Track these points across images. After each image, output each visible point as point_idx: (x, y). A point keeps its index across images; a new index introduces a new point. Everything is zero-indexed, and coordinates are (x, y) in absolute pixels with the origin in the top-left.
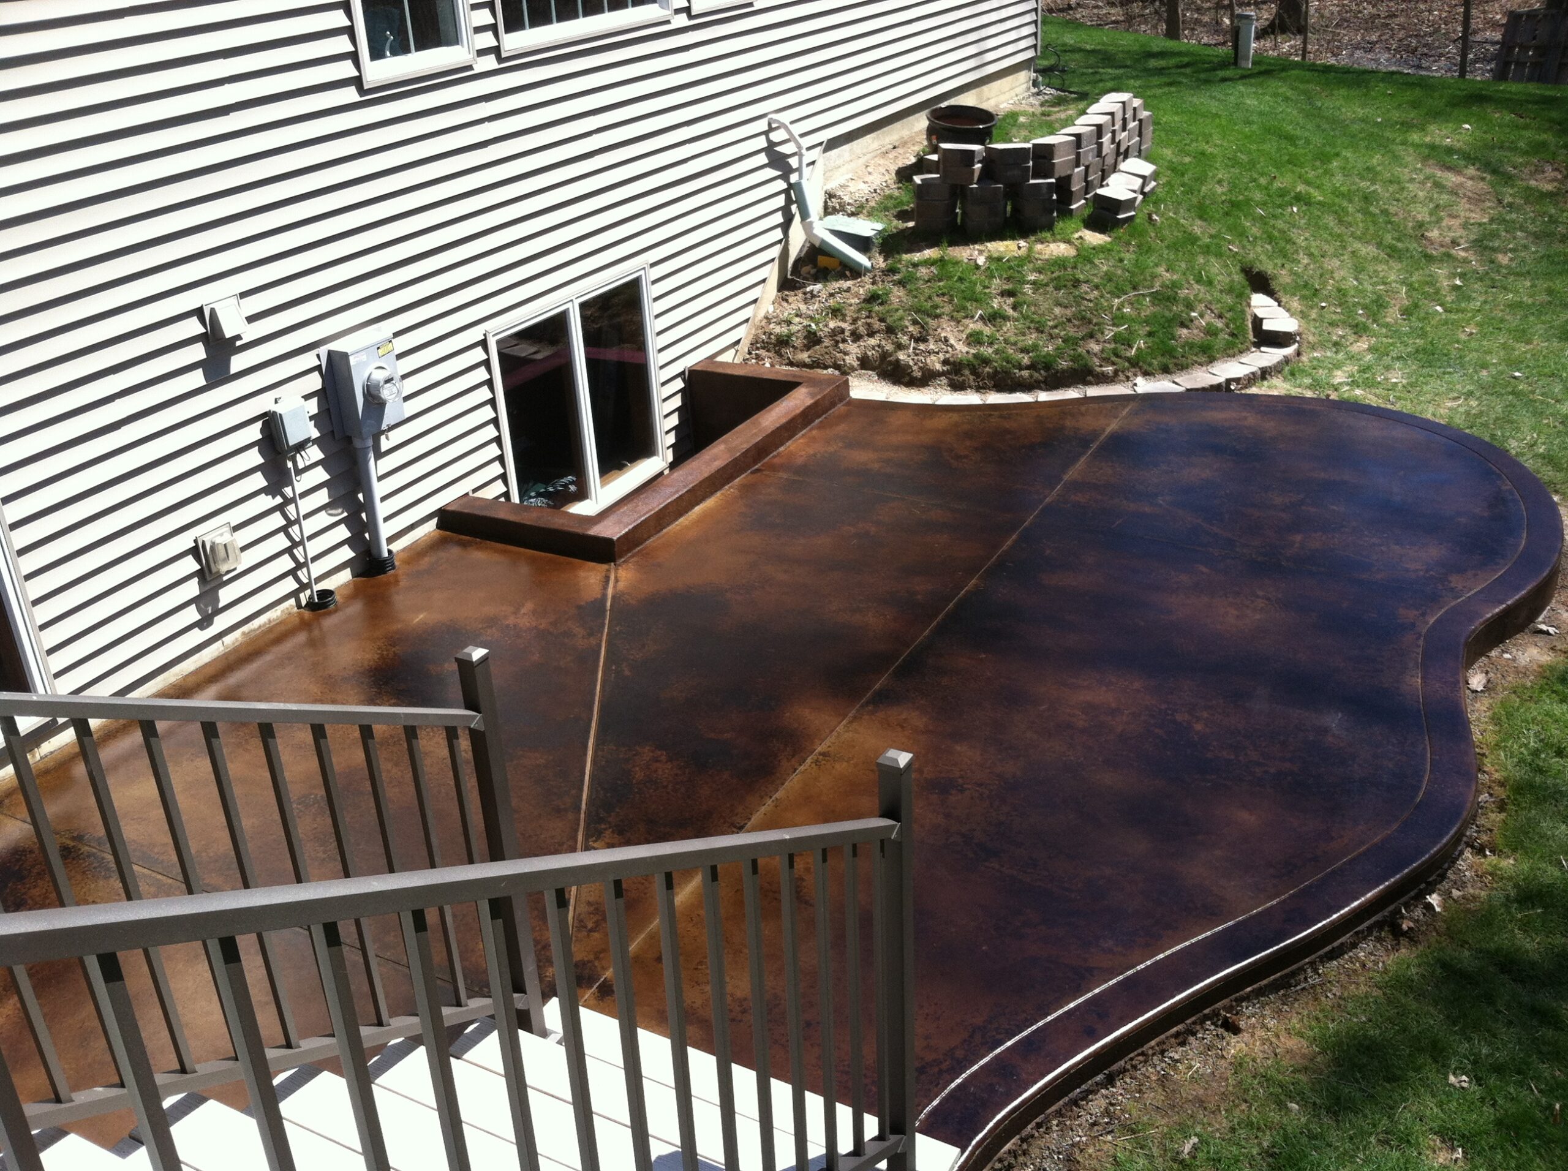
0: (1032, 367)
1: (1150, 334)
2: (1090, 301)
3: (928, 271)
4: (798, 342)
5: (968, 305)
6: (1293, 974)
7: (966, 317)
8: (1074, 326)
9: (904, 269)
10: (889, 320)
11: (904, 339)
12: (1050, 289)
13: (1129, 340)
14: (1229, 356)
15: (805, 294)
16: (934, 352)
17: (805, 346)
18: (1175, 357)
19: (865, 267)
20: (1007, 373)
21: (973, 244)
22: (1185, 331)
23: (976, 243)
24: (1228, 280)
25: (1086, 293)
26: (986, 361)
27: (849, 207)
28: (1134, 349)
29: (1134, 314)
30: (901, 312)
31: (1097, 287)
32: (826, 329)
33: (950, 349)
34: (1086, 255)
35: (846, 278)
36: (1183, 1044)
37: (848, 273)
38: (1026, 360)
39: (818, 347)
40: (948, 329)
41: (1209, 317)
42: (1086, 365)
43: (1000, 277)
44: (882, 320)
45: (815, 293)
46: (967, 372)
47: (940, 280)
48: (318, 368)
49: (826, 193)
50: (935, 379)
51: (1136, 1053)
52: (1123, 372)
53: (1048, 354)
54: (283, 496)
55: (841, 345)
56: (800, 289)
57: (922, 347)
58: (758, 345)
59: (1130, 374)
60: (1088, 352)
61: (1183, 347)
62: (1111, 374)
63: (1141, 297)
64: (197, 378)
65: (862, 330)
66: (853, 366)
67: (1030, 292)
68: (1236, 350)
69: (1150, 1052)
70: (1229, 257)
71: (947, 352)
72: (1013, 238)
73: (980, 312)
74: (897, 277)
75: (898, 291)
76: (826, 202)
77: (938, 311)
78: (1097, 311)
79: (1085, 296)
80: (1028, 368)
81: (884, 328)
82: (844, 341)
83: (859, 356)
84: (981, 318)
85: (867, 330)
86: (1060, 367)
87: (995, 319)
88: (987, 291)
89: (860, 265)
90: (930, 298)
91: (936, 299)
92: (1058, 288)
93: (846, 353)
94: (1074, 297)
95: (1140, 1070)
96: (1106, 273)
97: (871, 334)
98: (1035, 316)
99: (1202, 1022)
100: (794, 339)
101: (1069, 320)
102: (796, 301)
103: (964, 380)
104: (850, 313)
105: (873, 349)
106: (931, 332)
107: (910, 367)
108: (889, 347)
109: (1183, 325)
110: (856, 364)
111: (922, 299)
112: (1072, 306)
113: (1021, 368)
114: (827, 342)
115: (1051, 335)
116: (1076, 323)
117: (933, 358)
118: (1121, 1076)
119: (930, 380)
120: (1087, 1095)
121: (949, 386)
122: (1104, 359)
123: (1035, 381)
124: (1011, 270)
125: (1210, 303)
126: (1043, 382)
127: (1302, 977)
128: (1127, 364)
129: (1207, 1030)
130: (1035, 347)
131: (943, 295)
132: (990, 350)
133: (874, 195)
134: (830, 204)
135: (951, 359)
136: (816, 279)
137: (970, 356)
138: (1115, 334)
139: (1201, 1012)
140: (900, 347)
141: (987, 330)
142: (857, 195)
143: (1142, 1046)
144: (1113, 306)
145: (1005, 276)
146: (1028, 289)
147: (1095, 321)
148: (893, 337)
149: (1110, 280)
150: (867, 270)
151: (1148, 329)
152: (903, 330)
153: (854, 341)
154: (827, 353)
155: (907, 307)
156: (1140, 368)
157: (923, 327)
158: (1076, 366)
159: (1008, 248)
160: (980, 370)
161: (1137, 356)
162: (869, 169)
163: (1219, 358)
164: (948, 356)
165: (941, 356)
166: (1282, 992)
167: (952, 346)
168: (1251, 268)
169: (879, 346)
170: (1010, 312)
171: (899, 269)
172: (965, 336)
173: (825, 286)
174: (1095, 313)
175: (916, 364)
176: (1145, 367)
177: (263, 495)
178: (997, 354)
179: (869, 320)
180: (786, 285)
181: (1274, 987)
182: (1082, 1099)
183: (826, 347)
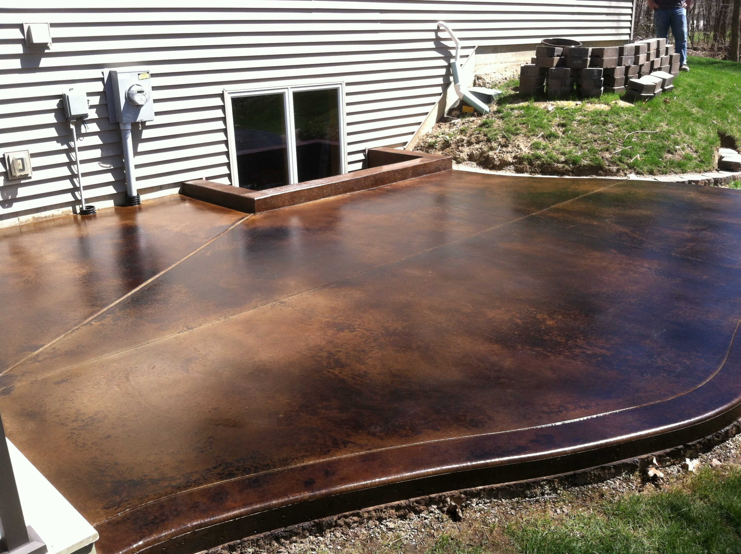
0: (566, 162)
1: (646, 153)
2: (612, 132)
3: (518, 112)
4: (438, 146)
5: (536, 130)
6: (528, 486)
7: (534, 135)
8: (598, 144)
9: (505, 111)
10: (489, 135)
11: (494, 144)
12: (588, 124)
13: (631, 154)
14: (696, 172)
15: (450, 124)
16: (510, 152)
17: (441, 148)
18: (658, 167)
19: (486, 111)
20: (549, 164)
21: (549, 101)
22: (670, 155)
23: (551, 100)
24: (706, 135)
25: (610, 128)
26: (538, 158)
27: (488, 85)
28: (633, 159)
29: (638, 142)
30: (497, 131)
31: (618, 126)
32: (455, 140)
33: (519, 150)
34: (615, 111)
35: (475, 116)
36: (403, 517)
37: (476, 114)
38: (563, 159)
39: (448, 149)
40: (521, 141)
41: (688, 151)
42: (599, 164)
43: (560, 117)
44: (485, 135)
45: (455, 123)
46: (526, 163)
47: (524, 116)
48: (102, 79)
49: (476, 76)
50: (507, 166)
51: (351, 512)
52: (623, 170)
53: (577, 156)
54: (69, 145)
55: (460, 148)
56: (449, 121)
57: (504, 149)
58: (419, 148)
59: (627, 172)
60: (603, 157)
61: (666, 163)
62: (615, 170)
63: (645, 135)
64: (16, 64)
65: (473, 140)
66: (464, 159)
67: (576, 125)
68: (702, 170)
69: (366, 515)
70: (711, 125)
71: (517, 152)
72: (574, 100)
73: (542, 133)
74: (501, 115)
75: (499, 121)
76: (475, 81)
77: (518, 132)
78: (614, 137)
79: (609, 130)
80: (562, 163)
81: (486, 139)
82: (463, 146)
83: (469, 153)
84: (543, 136)
85: (476, 140)
86: (583, 163)
87: (550, 137)
88: (550, 123)
89: (483, 110)
90: (516, 125)
91: (519, 126)
92: (592, 124)
93: (462, 152)
94: (602, 129)
95: (353, 528)
96: (626, 121)
97: (478, 143)
98: (575, 137)
99: (429, 503)
100: (437, 145)
101: (595, 141)
102: (445, 127)
103: (523, 167)
104: (469, 132)
105: (477, 150)
106: (511, 142)
107: (494, 159)
108: (485, 149)
109: (669, 152)
110: (466, 157)
111: (511, 125)
112: (599, 134)
113: (558, 162)
114: (453, 146)
115: (582, 147)
116: (600, 142)
117: (508, 155)
118: (333, 529)
119: (504, 167)
120: (291, 536)
121: (515, 170)
122: (612, 162)
123: (566, 170)
124: (569, 114)
125: (691, 144)
126: (571, 172)
127: (538, 491)
128: (626, 167)
129: (432, 512)
130: (570, 152)
131: (524, 124)
132: (543, 153)
133: (505, 81)
134: (477, 82)
135: (519, 156)
136: (458, 117)
137: (530, 155)
138: (623, 150)
139: (428, 494)
140: (491, 149)
141: (544, 143)
142: (494, 79)
143: (360, 509)
144: (625, 136)
145: (563, 116)
146: (575, 124)
147: (611, 142)
148: (489, 144)
149: (628, 124)
150: (486, 112)
151: (645, 150)
152: (495, 140)
153: (468, 146)
154: (452, 152)
155: (501, 129)
156: (635, 170)
157: (507, 140)
158: (592, 164)
159: (570, 104)
160: (534, 163)
161: (633, 163)
162: (506, 69)
163: (689, 172)
164: (517, 154)
165: (513, 154)
166: (516, 499)
167: (521, 149)
168: (726, 133)
169: (480, 149)
170: (561, 134)
171: (503, 111)
172: (530, 145)
173: (462, 120)
174: (613, 139)
175: (498, 157)
176: (638, 169)
177: (55, 142)
178: (546, 154)
179: (478, 135)
180: (441, 119)
181: (508, 493)
182: (286, 538)
183: (452, 149)
